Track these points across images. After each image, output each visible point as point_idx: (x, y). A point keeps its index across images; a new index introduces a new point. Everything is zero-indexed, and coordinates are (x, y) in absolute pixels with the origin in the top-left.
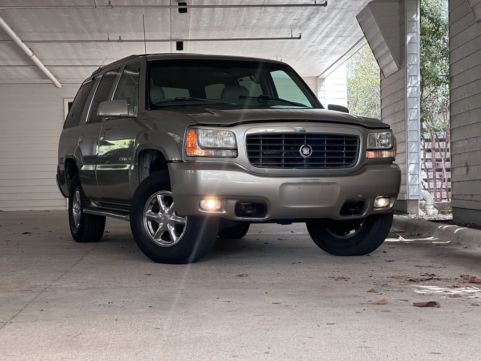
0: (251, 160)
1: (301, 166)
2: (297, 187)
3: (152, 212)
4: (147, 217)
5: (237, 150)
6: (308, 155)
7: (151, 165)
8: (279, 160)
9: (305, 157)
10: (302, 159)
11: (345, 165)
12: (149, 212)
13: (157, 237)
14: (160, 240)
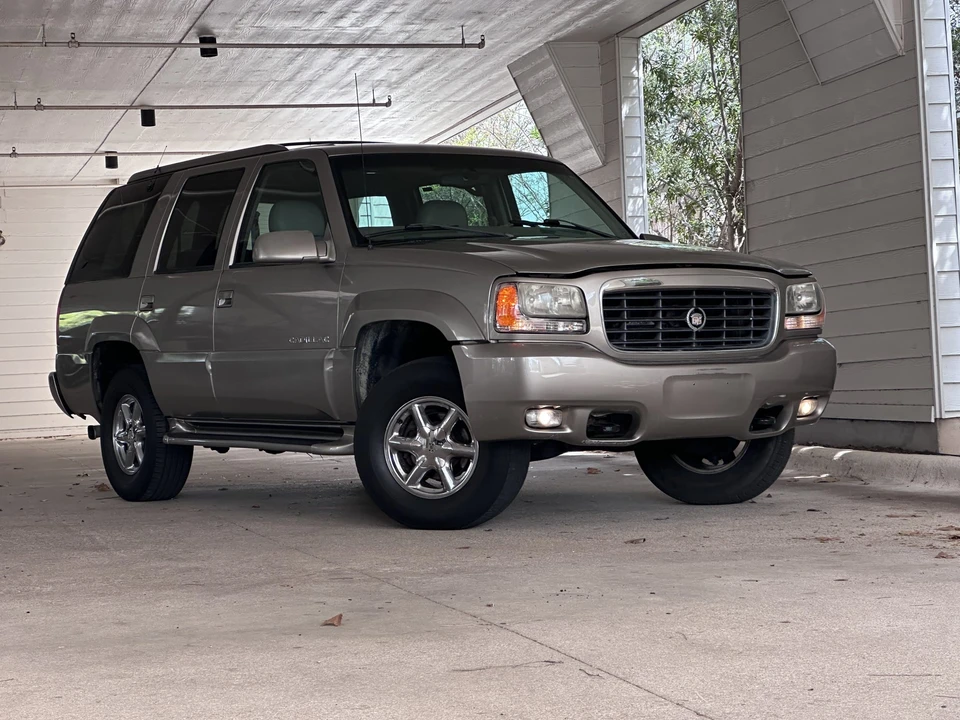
0: (611, 337)
1: (687, 346)
2: (691, 383)
3: (400, 435)
4: (391, 445)
5: (587, 318)
6: (699, 326)
7: (374, 350)
8: (653, 336)
9: (695, 329)
10: (690, 334)
11: (754, 342)
12: (395, 437)
13: (412, 482)
14: (419, 486)
